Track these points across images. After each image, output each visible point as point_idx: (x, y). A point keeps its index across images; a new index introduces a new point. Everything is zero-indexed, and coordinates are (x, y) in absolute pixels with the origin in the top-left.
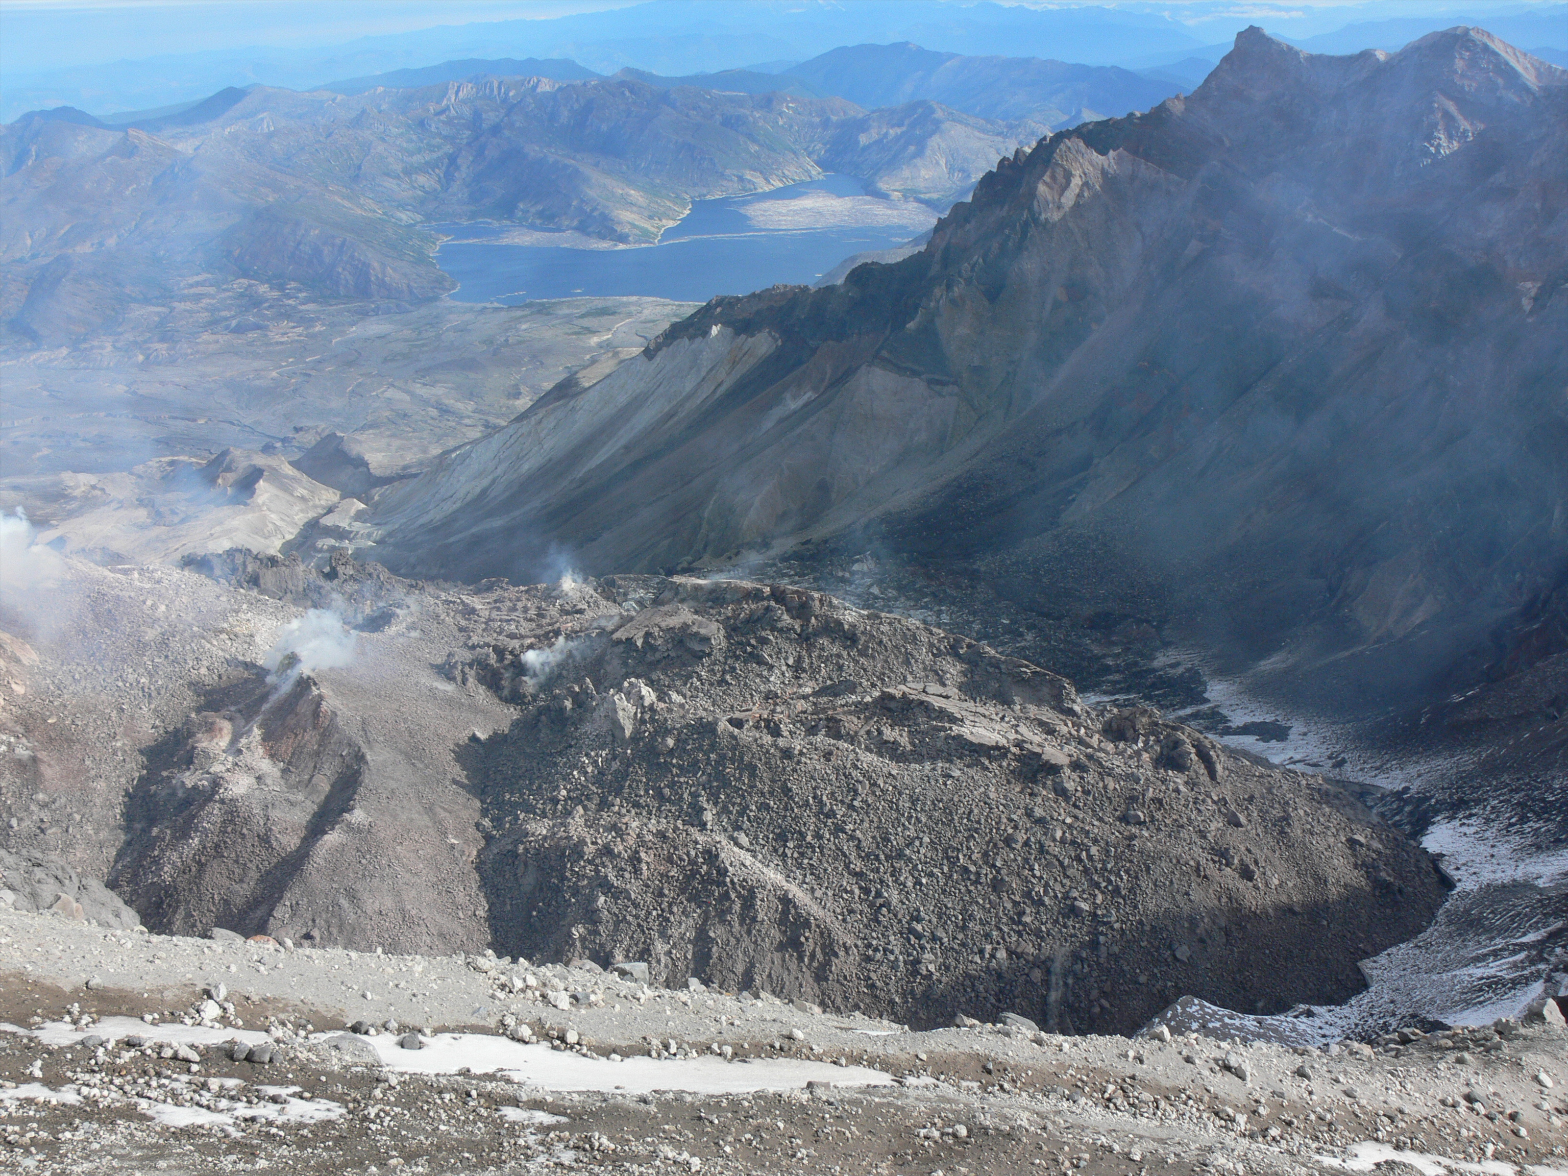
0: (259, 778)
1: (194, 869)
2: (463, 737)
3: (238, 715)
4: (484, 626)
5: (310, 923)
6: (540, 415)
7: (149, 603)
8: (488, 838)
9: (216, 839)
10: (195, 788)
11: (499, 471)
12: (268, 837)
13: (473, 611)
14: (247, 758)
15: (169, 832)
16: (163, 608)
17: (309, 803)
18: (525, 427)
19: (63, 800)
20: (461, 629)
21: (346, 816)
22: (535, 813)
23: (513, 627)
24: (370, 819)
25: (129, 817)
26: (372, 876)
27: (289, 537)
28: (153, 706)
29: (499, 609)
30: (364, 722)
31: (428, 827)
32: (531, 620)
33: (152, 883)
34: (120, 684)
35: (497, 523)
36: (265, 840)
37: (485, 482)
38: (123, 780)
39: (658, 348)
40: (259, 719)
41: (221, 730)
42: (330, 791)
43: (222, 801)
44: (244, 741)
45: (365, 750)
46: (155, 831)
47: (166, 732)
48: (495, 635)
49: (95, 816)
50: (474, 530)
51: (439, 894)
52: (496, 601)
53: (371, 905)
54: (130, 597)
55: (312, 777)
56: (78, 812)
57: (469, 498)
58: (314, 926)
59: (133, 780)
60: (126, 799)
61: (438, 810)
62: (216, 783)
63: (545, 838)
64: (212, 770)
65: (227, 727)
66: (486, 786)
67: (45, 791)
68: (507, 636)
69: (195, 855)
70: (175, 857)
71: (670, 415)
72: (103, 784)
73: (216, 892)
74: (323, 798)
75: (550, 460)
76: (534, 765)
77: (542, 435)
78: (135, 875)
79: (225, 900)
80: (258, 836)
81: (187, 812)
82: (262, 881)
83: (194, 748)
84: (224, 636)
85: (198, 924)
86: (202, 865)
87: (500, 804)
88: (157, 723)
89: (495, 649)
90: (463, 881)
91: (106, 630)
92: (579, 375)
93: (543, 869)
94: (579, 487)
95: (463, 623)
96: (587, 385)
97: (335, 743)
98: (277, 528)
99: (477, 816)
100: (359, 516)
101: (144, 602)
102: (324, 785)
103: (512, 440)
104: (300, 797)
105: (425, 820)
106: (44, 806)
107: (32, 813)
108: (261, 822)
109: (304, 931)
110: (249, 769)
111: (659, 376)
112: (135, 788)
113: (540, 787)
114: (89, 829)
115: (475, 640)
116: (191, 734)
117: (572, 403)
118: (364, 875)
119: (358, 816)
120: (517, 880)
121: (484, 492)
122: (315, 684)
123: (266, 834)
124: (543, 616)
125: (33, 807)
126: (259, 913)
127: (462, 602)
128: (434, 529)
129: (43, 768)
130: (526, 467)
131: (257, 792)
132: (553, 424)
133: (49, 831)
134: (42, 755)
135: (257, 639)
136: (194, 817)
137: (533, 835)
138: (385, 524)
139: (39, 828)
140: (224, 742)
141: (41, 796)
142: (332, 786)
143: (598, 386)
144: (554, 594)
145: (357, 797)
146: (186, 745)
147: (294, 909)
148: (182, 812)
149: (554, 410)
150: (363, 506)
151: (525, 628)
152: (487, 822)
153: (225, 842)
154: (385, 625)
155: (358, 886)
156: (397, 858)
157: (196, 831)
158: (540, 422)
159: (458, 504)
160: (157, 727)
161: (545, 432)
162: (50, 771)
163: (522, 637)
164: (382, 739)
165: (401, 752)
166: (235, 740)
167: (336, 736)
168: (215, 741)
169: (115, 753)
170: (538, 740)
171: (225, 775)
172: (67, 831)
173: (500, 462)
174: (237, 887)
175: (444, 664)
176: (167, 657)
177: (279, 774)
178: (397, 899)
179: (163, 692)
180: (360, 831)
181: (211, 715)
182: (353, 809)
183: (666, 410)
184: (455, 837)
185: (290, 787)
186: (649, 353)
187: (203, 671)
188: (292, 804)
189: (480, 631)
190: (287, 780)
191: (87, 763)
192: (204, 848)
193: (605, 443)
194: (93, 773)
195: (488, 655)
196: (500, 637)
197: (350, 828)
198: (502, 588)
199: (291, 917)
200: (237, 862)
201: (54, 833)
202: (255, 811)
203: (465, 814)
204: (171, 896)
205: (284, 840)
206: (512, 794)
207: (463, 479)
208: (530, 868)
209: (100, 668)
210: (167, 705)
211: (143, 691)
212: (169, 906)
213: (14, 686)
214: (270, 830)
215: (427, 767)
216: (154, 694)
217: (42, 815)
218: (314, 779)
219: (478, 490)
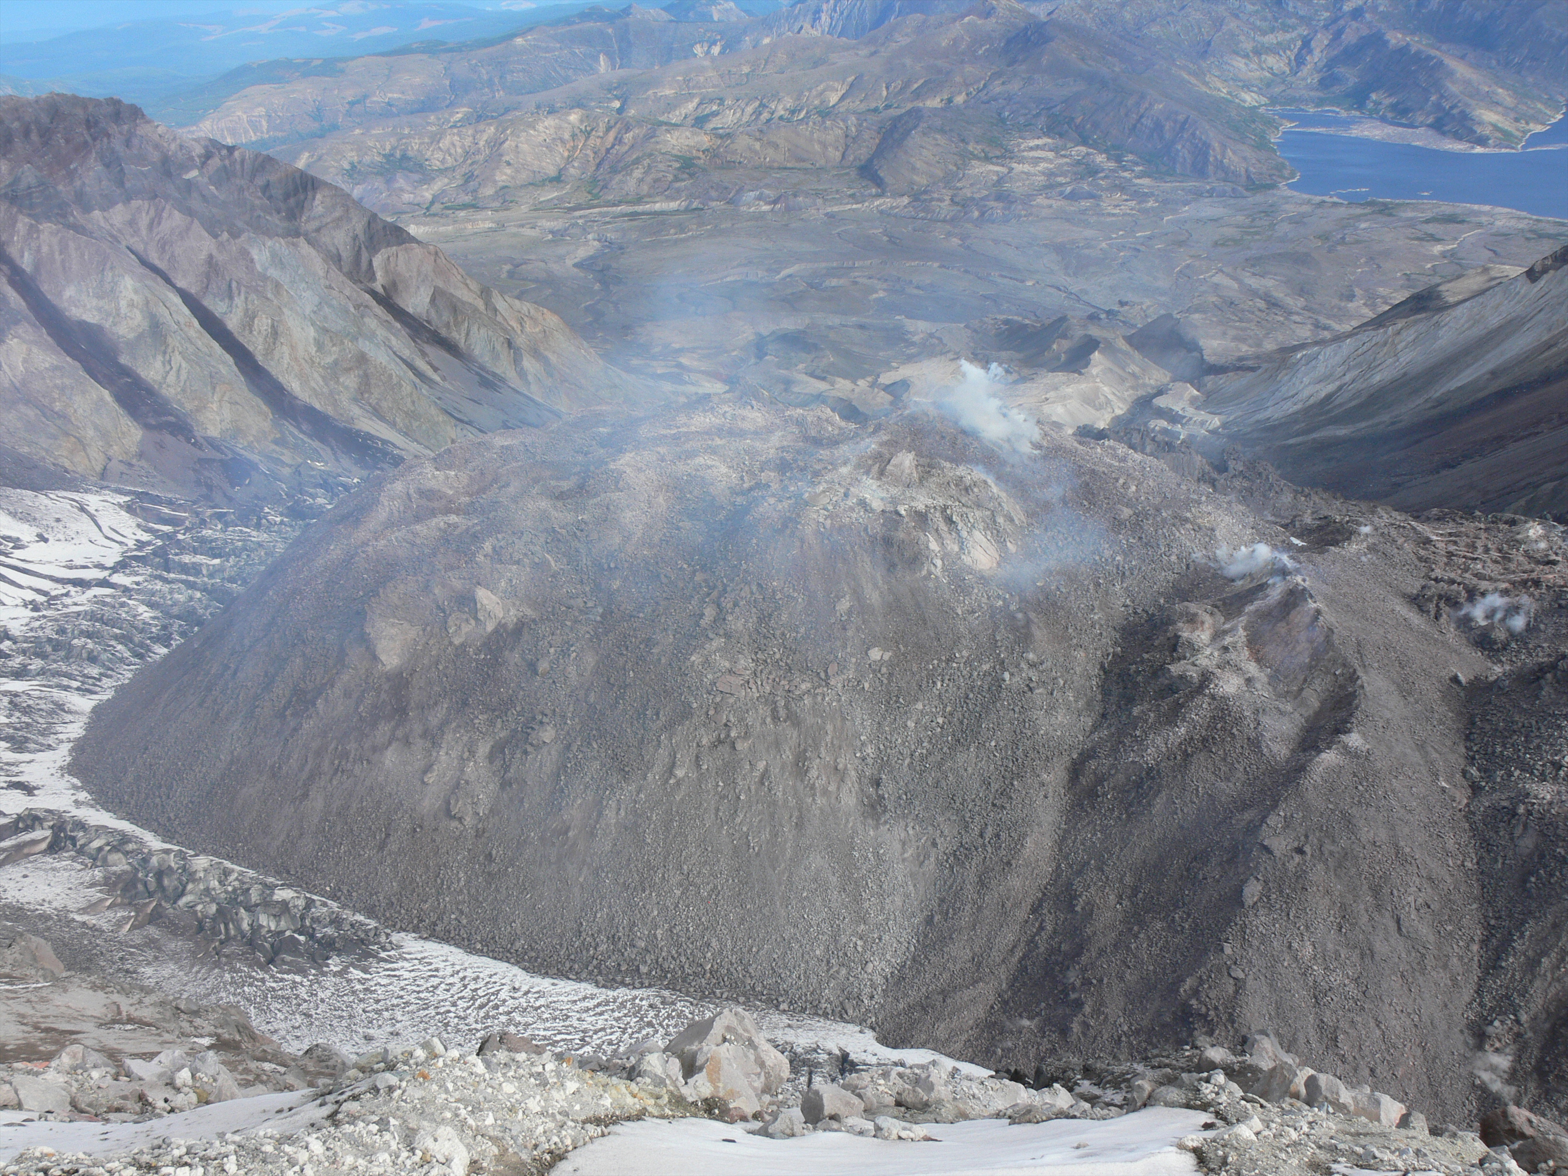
0: (1249, 681)
1: (1179, 758)
2: (1446, 674)
3: (1216, 610)
4: (1445, 559)
5: (1302, 838)
6: (1399, 326)
7: (1121, 481)
8: (1475, 789)
9: (1204, 733)
10: (1181, 677)
11: (1348, 378)
12: (1259, 742)
13: (1428, 541)
14: (1232, 656)
15: (1152, 715)
16: (1134, 488)
17: (1297, 715)
18: (1379, 335)
19: (1049, 663)
20: (1420, 559)
21: (1343, 737)
22: (1532, 773)
23: (1479, 566)
24: (1367, 746)
25: (1106, 692)
26: (1368, 805)
27: (1119, 412)
28: (1125, 585)
29: (1455, 543)
30: (1359, 644)
31: (1420, 765)
32: (1496, 562)
33: (1132, 762)
34: (1097, 558)
35: (1342, 431)
36: (1255, 744)
37: (1331, 388)
38: (1099, 653)
39: (1545, 271)
40: (1243, 620)
41: (1203, 623)
42: (1321, 708)
43: (1213, 697)
44: (1228, 640)
45: (1360, 673)
46: (1136, 711)
47: (1135, 613)
48: (1459, 572)
49: (1076, 684)
50: (1315, 435)
51: (1430, 836)
52: (1450, 534)
53: (1366, 834)
54: (1104, 473)
55: (1301, 690)
56: (1062, 676)
57: (1312, 401)
58: (1306, 842)
59: (1108, 655)
60: (1102, 673)
61: (1430, 749)
62: (1206, 677)
63: (1550, 803)
64: (1197, 662)
65: (1208, 620)
66: (1471, 733)
67: (1034, 651)
68: (1476, 575)
69: (1181, 744)
70: (1159, 740)
71: (1549, 346)
72: (1083, 654)
73: (1201, 785)
74: (1311, 712)
75: (1405, 374)
76: (1534, 723)
77: (1400, 347)
78: (1115, 750)
79: (1210, 795)
80: (1249, 739)
81: (1171, 699)
82: (1250, 785)
83: (1177, 637)
84: (1189, 526)
85: (1179, 811)
86: (1188, 755)
87: (1490, 756)
88: (1128, 602)
89: (1466, 588)
90: (1453, 828)
91: (1085, 503)
92: (1441, 288)
93: (1545, 835)
94: (1434, 407)
95: (1422, 553)
96: (1452, 300)
97: (1329, 661)
98: (1108, 402)
99: (1462, 761)
100: (1193, 401)
101: (1117, 480)
102: (1313, 700)
103: (1365, 348)
104: (1289, 708)
105: (1415, 757)
106: (1032, 665)
107: (1021, 670)
108: (1252, 726)
109: (1296, 844)
110: (1238, 669)
111: (1541, 301)
112: (1110, 663)
113: (1539, 747)
114: (1071, 696)
115: (1438, 573)
116: (1170, 622)
117: (1436, 317)
118: (1360, 802)
119: (1354, 740)
120: (1512, 839)
121: (1329, 397)
122: (1311, 597)
123: (1257, 738)
124: (1510, 560)
125: (1023, 665)
126: (1247, 816)
127: (1414, 528)
128: (1272, 429)
129: (1034, 629)
130: (1378, 378)
131: (1247, 694)
132: (1412, 337)
133: (1037, 691)
134: (1032, 615)
135: (1217, 533)
136: (1182, 706)
137: (1536, 797)
138: (1219, 414)
139: (1028, 685)
140: (1203, 636)
141: (1031, 656)
142: (1323, 702)
143: (1467, 304)
144: (1519, 537)
145: (1354, 720)
146: (1166, 631)
147: (1288, 822)
148: (1163, 698)
149: (1416, 322)
150: (1196, 392)
151: (1492, 569)
152: (1474, 771)
153: (1213, 738)
154: (1344, 540)
155: (1354, 811)
156: (1393, 791)
157: (1184, 720)
158: (1398, 333)
159: (1299, 406)
160: (1127, 606)
161: (1404, 344)
162: (1039, 633)
163: (1490, 579)
164: (1376, 665)
165: (1394, 683)
166: (1218, 635)
167: (1331, 653)
168: (1197, 633)
169: (1093, 626)
170: (1537, 697)
171: (1215, 671)
172: (1052, 694)
173: (1349, 370)
174: (1223, 785)
175: (1418, 595)
176: (1140, 538)
177: (1266, 680)
178: (1392, 833)
179: (1136, 572)
180: (1357, 756)
181: (1193, 607)
182: (1349, 731)
183: (1544, 339)
184: (1447, 781)
185: (1279, 696)
186: (1532, 275)
187: (1173, 558)
188: (1282, 713)
189: (1442, 564)
190: (1275, 689)
191: (1070, 631)
192: (1192, 738)
193: (1468, 366)
194: (1075, 641)
195: (1459, 593)
196: (1467, 575)
197: (1346, 750)
198: (1454, 520)
199: (1284, 828)
200: (1224, 760)
201: (1041, 694)
202: (1246, 714)
203: (1452, 758)
204: (1153, 778)
205: (1275, 748)
206: (1504, 746)
207: (1306, 380)
208: (1530, 831)
209: (1078, 539)
210: (1139, 586)
211: (1118, 568)
212: (1151, 788)
213: (1008, 544)
214: (1262, 735)
215: (1417, 703)
216: (1127, 573)
217: (1031, 674)
218: (1304, 694)
219: (1323, 394)
